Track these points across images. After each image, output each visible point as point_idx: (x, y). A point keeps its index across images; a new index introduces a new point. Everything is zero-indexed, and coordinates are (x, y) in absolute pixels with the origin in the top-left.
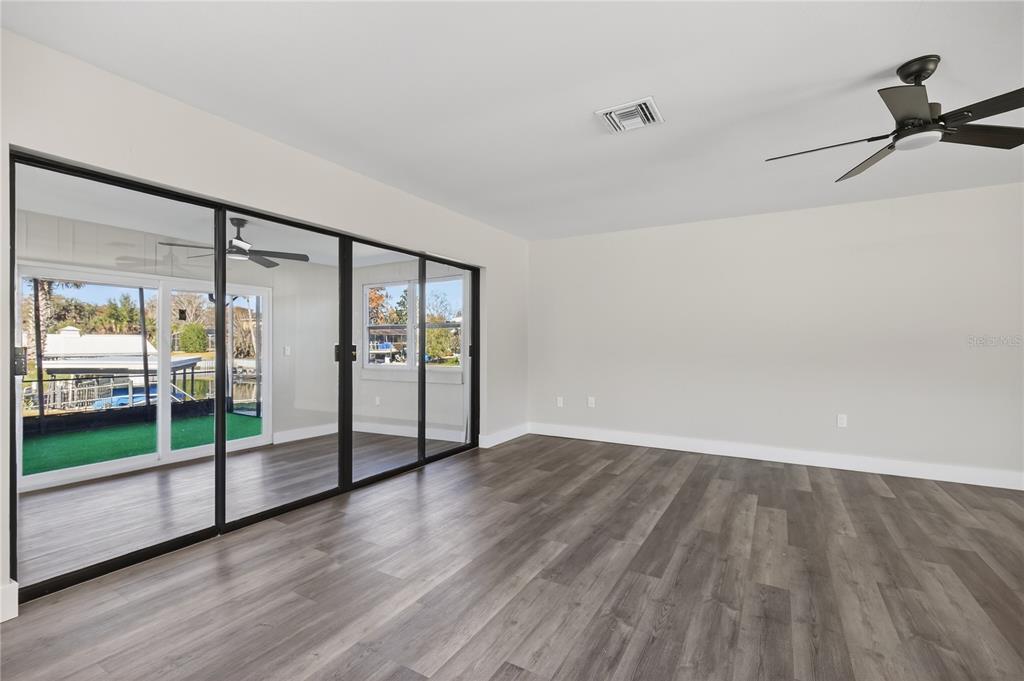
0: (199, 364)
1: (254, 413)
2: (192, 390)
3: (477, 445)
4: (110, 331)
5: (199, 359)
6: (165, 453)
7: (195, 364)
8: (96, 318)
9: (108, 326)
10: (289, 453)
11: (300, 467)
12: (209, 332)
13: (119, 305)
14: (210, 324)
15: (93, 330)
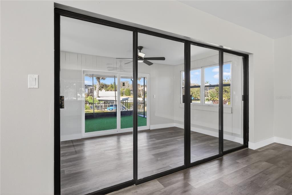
0: (129, 99)
1: (143, 116)
2: (127, 106)
3: (248, 147)
4: (111, 91)
5: (129, 98)
6: (119, 130)
7: (128, 99)
8: (109, 88)
9: (111, 89)
10: (155, 135)
11: (161, 143)
12: (131, 90)
13: (113, 84)
14: (131, 88)
15: (108, 90)
